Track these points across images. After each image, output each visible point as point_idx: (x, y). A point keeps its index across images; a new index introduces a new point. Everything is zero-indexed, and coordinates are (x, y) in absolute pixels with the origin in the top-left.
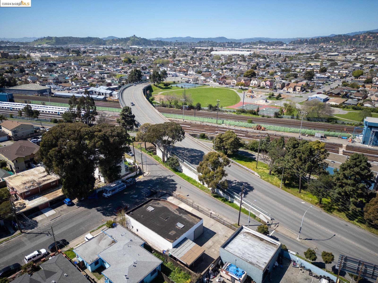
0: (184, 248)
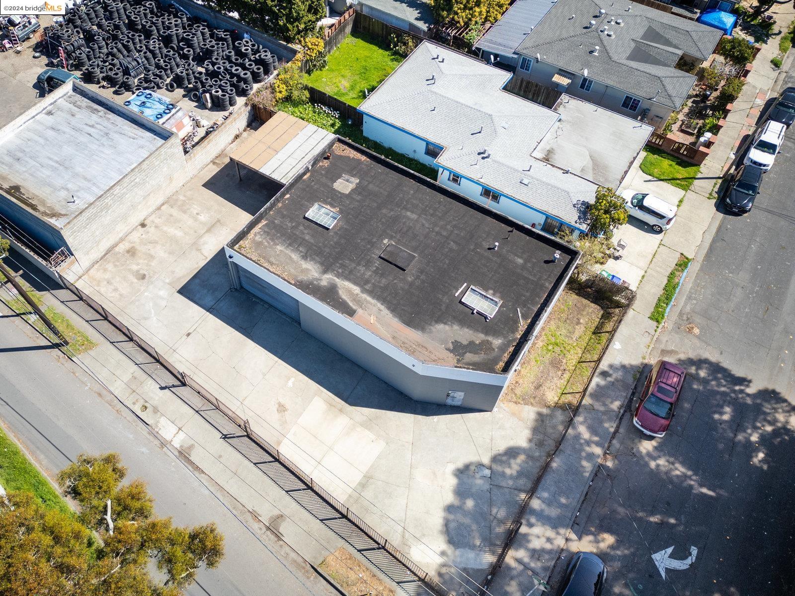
0: (299, 154)
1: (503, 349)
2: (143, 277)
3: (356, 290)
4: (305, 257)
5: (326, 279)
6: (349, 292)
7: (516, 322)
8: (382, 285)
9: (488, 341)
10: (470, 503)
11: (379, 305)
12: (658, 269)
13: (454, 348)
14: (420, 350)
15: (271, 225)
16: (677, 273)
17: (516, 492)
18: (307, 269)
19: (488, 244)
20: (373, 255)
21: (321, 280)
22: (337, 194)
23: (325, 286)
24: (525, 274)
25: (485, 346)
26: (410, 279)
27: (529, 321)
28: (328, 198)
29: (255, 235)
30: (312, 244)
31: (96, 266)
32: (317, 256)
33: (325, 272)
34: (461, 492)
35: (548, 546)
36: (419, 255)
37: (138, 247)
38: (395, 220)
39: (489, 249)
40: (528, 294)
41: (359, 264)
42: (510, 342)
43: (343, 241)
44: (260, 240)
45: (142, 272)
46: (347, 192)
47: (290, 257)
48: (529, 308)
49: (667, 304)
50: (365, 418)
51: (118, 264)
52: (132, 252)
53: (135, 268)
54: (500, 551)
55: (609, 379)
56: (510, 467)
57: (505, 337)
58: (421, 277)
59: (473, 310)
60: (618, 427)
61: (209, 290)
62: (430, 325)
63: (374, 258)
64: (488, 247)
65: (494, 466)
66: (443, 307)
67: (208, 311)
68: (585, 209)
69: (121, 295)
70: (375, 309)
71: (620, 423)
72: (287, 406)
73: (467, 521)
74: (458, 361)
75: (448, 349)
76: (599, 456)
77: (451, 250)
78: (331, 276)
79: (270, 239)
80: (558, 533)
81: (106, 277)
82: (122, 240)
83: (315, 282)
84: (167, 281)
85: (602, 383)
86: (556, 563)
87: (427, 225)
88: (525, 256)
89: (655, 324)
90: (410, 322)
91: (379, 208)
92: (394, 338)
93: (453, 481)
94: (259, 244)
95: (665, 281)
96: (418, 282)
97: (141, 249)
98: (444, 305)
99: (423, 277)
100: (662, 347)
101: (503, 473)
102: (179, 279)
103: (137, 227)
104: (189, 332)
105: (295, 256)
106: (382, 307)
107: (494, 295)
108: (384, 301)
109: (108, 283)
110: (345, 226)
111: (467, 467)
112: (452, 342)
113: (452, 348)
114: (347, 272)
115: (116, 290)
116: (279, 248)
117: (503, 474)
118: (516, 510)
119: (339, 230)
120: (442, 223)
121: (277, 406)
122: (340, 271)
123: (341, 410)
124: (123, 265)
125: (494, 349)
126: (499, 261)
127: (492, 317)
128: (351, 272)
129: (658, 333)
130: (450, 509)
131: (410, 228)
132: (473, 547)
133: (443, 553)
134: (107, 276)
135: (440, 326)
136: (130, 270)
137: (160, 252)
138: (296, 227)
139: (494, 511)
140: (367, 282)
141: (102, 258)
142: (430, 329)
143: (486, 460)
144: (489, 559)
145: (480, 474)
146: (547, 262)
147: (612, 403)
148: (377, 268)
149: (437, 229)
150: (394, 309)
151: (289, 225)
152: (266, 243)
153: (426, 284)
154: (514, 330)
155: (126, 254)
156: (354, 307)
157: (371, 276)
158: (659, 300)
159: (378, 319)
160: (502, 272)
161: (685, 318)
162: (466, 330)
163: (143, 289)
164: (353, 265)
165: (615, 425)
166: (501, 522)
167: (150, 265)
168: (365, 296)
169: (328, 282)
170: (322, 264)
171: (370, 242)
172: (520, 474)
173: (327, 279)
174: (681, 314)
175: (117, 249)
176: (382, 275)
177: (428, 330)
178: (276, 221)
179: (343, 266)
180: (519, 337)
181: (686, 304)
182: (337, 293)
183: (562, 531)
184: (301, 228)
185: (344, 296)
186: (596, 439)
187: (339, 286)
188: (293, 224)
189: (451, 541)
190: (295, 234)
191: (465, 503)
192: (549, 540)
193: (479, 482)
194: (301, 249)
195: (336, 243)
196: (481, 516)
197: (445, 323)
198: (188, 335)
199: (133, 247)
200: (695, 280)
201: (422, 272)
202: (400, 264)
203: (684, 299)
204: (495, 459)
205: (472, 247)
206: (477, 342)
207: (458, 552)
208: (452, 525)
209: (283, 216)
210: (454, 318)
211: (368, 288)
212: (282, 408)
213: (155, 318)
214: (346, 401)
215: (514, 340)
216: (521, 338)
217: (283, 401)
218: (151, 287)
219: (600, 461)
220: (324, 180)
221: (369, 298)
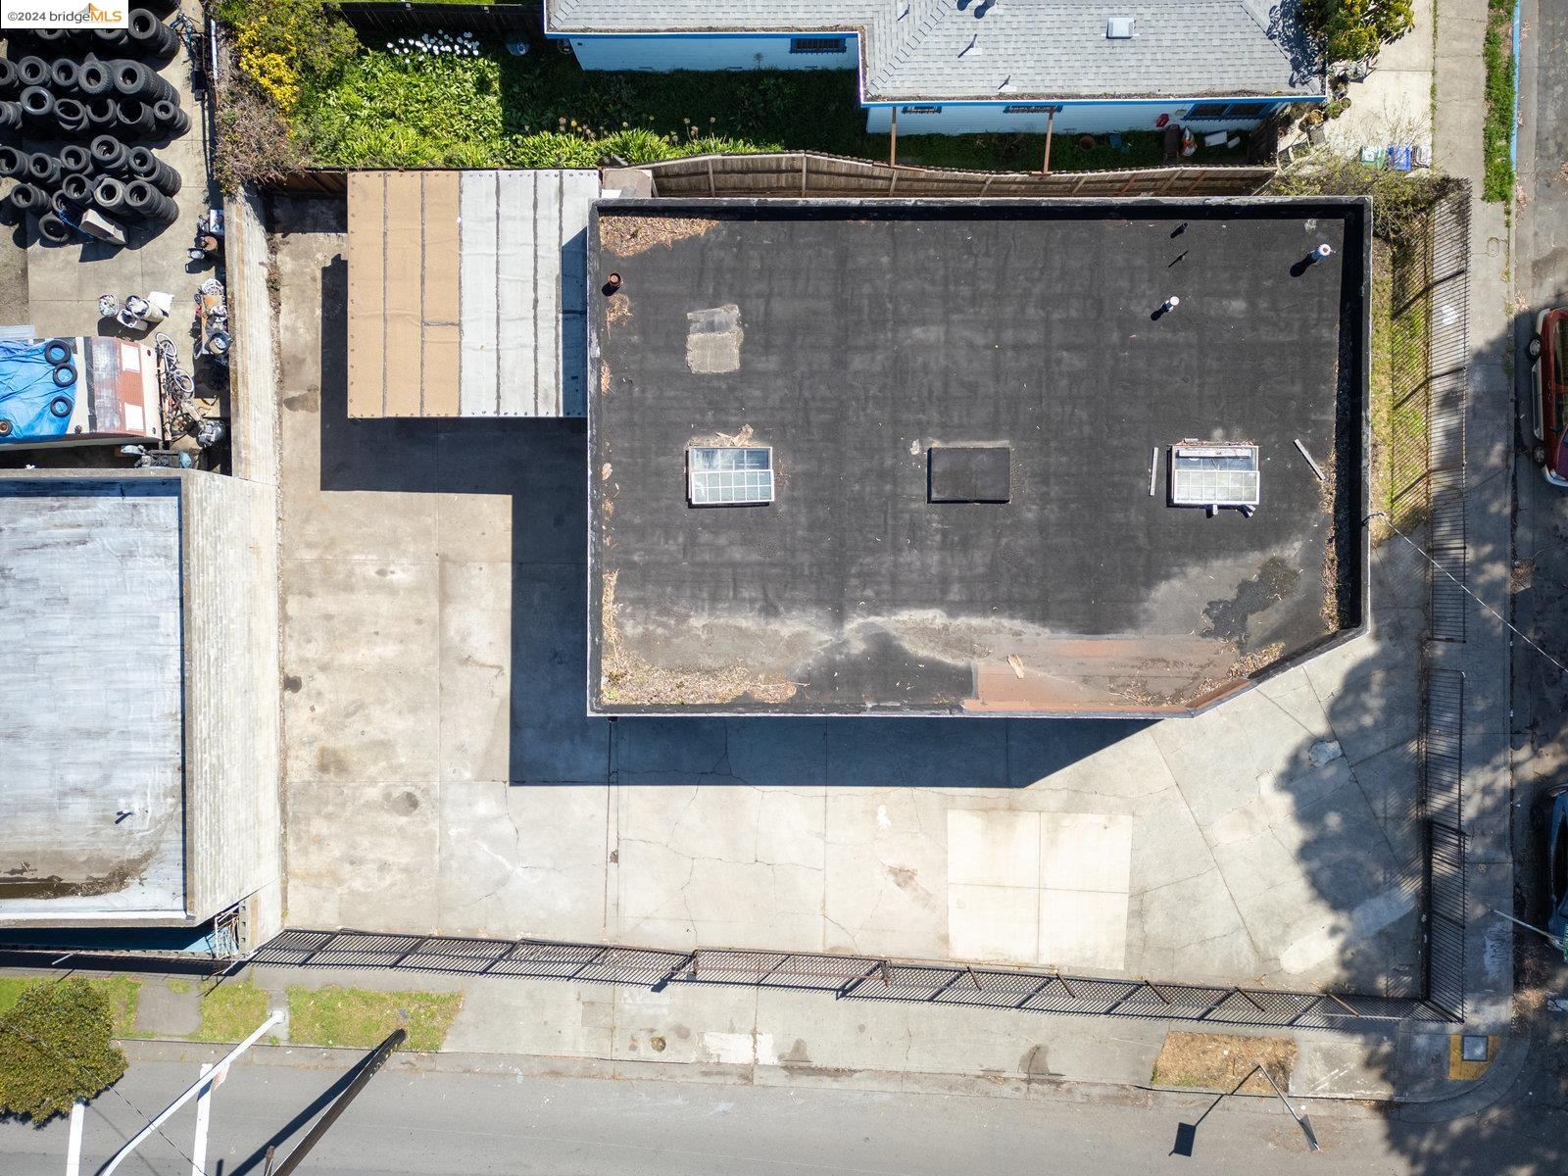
0: (517, 299)
1: (1311, 561)
2: (411, 802)
3: (935, 617)
4: (769, 610)
5: (856, 632)
6: (924, 632)
7: (1308, 475)
8: (981, 570)
9: (1273, 560)
10: (1333, 820)
11: (1006, 622)
12: (1456, 45)
13: (1216, 620)
14: (1152, 672)
15: (635, 577)
16: (1501, 30)
17: (1399, 751)
18: (797, 635)
19: (1144, 302)
20: (913, 506)
21: (845, 643)
22: (716, 383)
23: (865, 653)
24: (1266, 335)
25: (1276, 576)
26: (1030, 515)
27: (1333, 457)
28: (703, 413)
29: (620, 626)
30: (760, 564)
31: (291, 847)
32: (794, 588)
33: (839, 617)
34: (1307, 814)
35: (1489, 801)
36: (1011, 435)
37: (332, 743)
38: (899, 370)
39: (1156, 316)
40: (1297, 388)
41: (897, 550)
42: (1320, 531)
43: (822, 513)
44: (640, 629)
45: (396, 793)
46: (736, 365)
47: (739, 629)
48: (1316, 423)
49: (1508, 138)
50: (1064, 794)
51: (330, 808)
52: (330, 763)
53: (373, 793)
54: (1419, 864)
55: (1464, 405)
56: (1365, 709)
57: (1303, 529)
58: (1052, 494)
59: (1209, 509)
60: (1515, 499)
61: (572, 740)
62: (1140, 600)
63: (917, 511)
64: (1149, 313)
65: (1340, 730)
66: (1142, 540)
67: (609, 783)
68: (1295, 25)
69: (406, 870)
70: (1005, 642)
71: (1515, 487)
72: (910, 865)
73: (1344, 853)
74: (1240, 645)
75: (1206, 634)
76: (1504, 580)
77: (1075, 377)
78: (860, 621)
79: (660, 613)
80: (1496, 769)
81: (337, 853)
82: (284, 753)
83: (838, 658)
84: (468, 775)
85: (1453, 421)
86: (1512, 821)
87: (979, 340)
88: (1243, 285)
89: (1500, 206)
90: (1095, 623)
91: (841, 364)
92: (1086, 680)
93: (1282, 804)
94: (645, 642)
95: (1482, 71)
96: (1053, 513)
97: (344, 741)
98: (1141, 535)
99: (1055, 490)
100: (1531, 255)
101: (1362, 730)
102: (488, 752)
103: (282, 698)
104: (612, 849)
105: (748, 621)
106: (1017, 624)
107: (1228, 437)
108: (1011, 608)
109: (352, 863)
110: (799, 468)
111: (1295, 760)
112: (1206, 611)
113: (1212, 626)
114: (886, 587)
115: (384, 867)
116: (697, 622)
117: (1362, 732)
118: (1411, 781)
119: (793, 487)
120: (1009, 311)
121: (891, 878)
122: (869, 593)
123: (1011, 809)
124: (343, 805)
125: (1295, 573)
126: (1192, 336)
127: (1257, 502)
128: (894, 581)
129: (1513, 228)
130: (1305, 852)
131: (946, 373)
132: (1374, 891)
133: (1334, 931)
134: (336, 850)
135: (1162, 590)
136: (367, 805)
137: (388, 721)
138: (692, 541)
139: (1378, 805)
140: (945, 582)
141: (284, 822)
142: (1146, 611)
143: (1320, 727)
144: (1409, 888)
145: (1323, 760)
146: (1298, 270)
147: (1488, 454)
148: (945, 534)
149: (1009, 335)
150: (1042, 611)
151: (672, 547)
152: (660, 631)
153: (1073, 506)
154: (1312, 501)
155: (326, 777)
156: (961, 663)
157: (942, 563)
158: (1489, 137)
159: (1029, 660)
160: (1215, 365)
161: (1553, 149)
162: (1217, 564)
163: (434, 826)
164: (888, 559)
165: (1509, 498)
166: (1399, 818)
167: (401, 766)
168: (963, 621)
169: (865, 639)
170: (819, 602)
171: (883, 475)
172: (1389, 710)
173: (858, 631)
174: (1541, 144)
175: (294, 778)
176: (966, 544)
177: (1143, 617)
178: (636, 558)
179: (867, 577)
180: (1331, 510)
181: (1542, 109)
182: (902, 653)
183: (1499, 759)
184: (705, 537)
185: (921, 650)
186: (1488, 549)
187: (894, 633)
188: (681, 539)
189: (1336, 906)
190: (704, 564)
191: (1325, 827)
192: (1487, 790)
193: (1329, 773)
194: (746, 595)
195: (811, 528)
196: (1362, 830)
197: (1167, 577)
198: (615, 857)
199: (323, 751)
200: (1542, 25)
201: (1045, 482)
202: (989, 495)
203: (1534, 96)
204: (1334, 713)
205: (1115, 337)
206: (1254, 578)
207: (1358, 913)
208: (1325, 876)
209: (641, 532)
210: (1177, 550)
211: (958, 598)
212: (903, 876)
213: (519, 871)
214: (1008, 784)
215: (1323, 526)
216: (1336, 511)
217: (895, 863)
218: (448, 811)
219: (1508, 588)
220: (654, 362)
221: (976, 621)
